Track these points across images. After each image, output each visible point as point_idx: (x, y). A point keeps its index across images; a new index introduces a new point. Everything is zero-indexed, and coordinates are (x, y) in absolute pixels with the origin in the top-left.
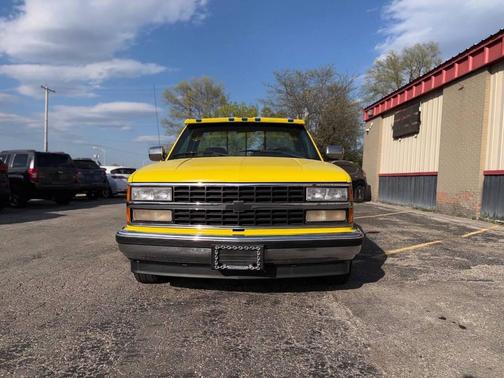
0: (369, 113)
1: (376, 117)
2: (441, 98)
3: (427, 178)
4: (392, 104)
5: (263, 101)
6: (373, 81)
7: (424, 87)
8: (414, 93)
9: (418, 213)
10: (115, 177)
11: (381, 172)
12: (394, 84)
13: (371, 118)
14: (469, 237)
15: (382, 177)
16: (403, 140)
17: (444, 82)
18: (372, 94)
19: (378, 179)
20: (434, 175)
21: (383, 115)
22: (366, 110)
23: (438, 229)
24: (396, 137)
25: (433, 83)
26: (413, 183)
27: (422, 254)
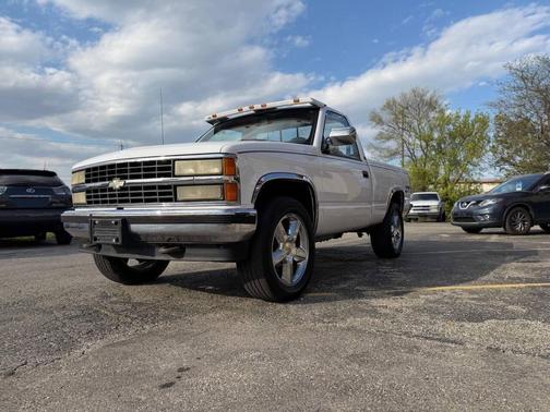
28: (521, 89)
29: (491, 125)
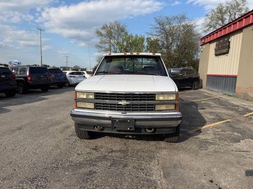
0: (203, 41)
1: (207, 43)
2: (241, 34)
3: (232, 78)
4: (215, 36)
5: (148, 33)
6: (209, 21)
7: (232, 29)
8: (227, 31)
9: (225, 98)
10: (71, 77)
11: (208, 73)
12: (220, 22)
13: (204, 44)
14: (247, 117)
15: (208, 76)
16: (220, 56)
17: (243, 25)
18: (207, 28)
19: (206, 77)
20: (235, 77)
21: (210, 42)
22: (202, 39)
23: (232, 110)
24: (216, 55)
25: (238, 26)
26: (224, 80)
27: (217, 130)
28: (158, 28)
29: (145, 40)
